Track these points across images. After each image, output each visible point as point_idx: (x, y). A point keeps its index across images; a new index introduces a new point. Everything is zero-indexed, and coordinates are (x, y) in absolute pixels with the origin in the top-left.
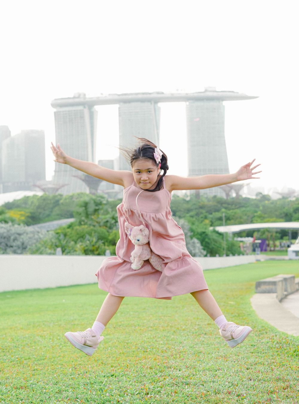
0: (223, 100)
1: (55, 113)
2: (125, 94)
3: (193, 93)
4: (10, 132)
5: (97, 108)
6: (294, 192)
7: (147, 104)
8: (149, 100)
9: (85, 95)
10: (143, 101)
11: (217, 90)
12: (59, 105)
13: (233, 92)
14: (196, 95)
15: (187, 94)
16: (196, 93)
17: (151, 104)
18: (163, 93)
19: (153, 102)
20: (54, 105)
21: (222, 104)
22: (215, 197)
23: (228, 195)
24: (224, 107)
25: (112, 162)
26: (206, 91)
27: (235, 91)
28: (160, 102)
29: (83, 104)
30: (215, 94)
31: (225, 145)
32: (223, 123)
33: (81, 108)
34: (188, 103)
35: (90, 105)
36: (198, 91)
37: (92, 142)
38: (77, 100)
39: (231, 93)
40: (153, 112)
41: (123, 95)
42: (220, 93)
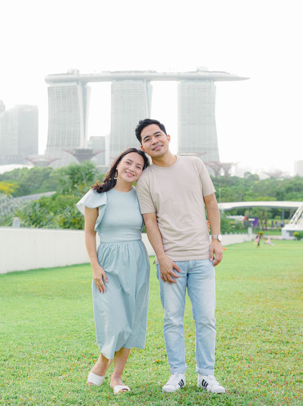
0: (214, 80)
1: (48, 88)
2: (118, 72)
3: (185, 73)
4: (4, 107)
5: (90, 84)
6: (281, 173)
7: (139, 82)
8: (141, 79)
9: (78, 71)
10: (135, 79)
11: (209, 71)
12: (53, 80)
13: (224, 72)
14: (187, 74)
15: (179, 73)
16: (188, 72)
17: (144, 82)
18: (155, 72)
19: (145, 81)
20: (48, 81)
21: (213, 84)
23: (217, 173)
24: (215, 87)
25: (103, 138)
26: (198, 71)
27: (226, 72)
28: (152, 80)
29: (76, 80)
30: (207, 74)
31: (215, 124)
32: (214, 103)
33: (74, 84)
34: (179, 82)
35: (83, 81)
37: (85, 118)
38: (70, 76)
39: (223, 74)
40: (145, 90)
41: (116, 72)
42: (212, 74)
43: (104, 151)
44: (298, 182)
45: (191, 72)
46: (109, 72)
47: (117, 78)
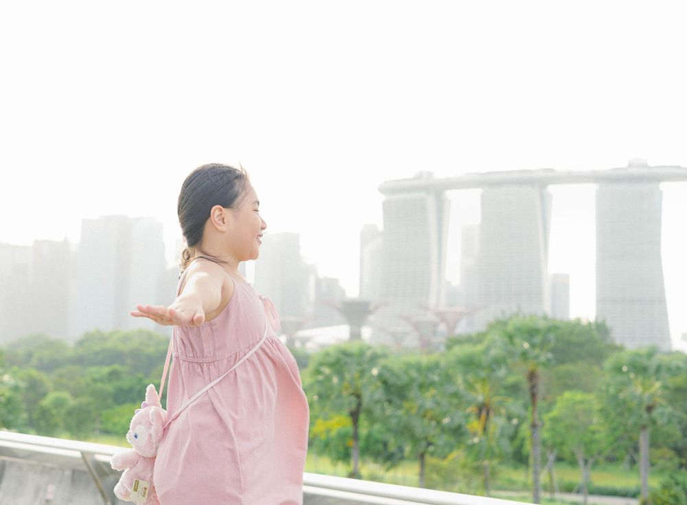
1: (384, 203)
8: (530, 182)
9: (431, 175)
10: (521, 183)
12: (390, 190)
15: (595, 172)
17: (535, 188)
19: (537, 186)
20: (383, 190)
21: (658, 186)
24: (661, 192)
26: (630, 165)
29: (426, 189)
30: (646, 172)
33: (422, 194)
34: (598, 186)
38: (417, 182)
39: (675, 170)
41: (489, 174)
42: (655, 169)
45: (618, 168)
46: (477, 173)
47: (491, 183)
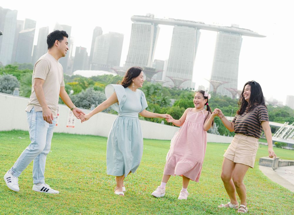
0: (242, 35)
1: (132, 24)
2: (180, 20)
3: (224, 27)
4: (102, 32)
6: (277, 103)
7: (193, 29)
8: (194, 27)
9: (154, 16)
10: (190, 26)
11: (239, 28)
12: (136, 20)
13: (250, 30)
14: (225, 28)
15: (219, 27)
16: (226, 27)
17: (195, 29)
18: (204, 23)
19: (196, 28)
20: (133, 19)
21: (241, 37)
22: (226, 96)
23: (234, 97)
24: (242, 39)
25: (163, 62)
26: (232, 27)
27: (251, 30)
28: (200, 29)
29: (151, 22)
30: (238, 30)
31: (238, 64)
32: (239, 50)
33: (150, 24)
34: (219, 33)
35: (156, 23)
36: (227, 26)
37: (153, 47)
38: (148, 18)
39: (248, 31)
40: (195, 35)
41: (178, 20)
42: (241, 30)
43: (162, 71)
44: (285, 111)
45: (227, 27)
46: (173, 19)
47: (178, 24)
